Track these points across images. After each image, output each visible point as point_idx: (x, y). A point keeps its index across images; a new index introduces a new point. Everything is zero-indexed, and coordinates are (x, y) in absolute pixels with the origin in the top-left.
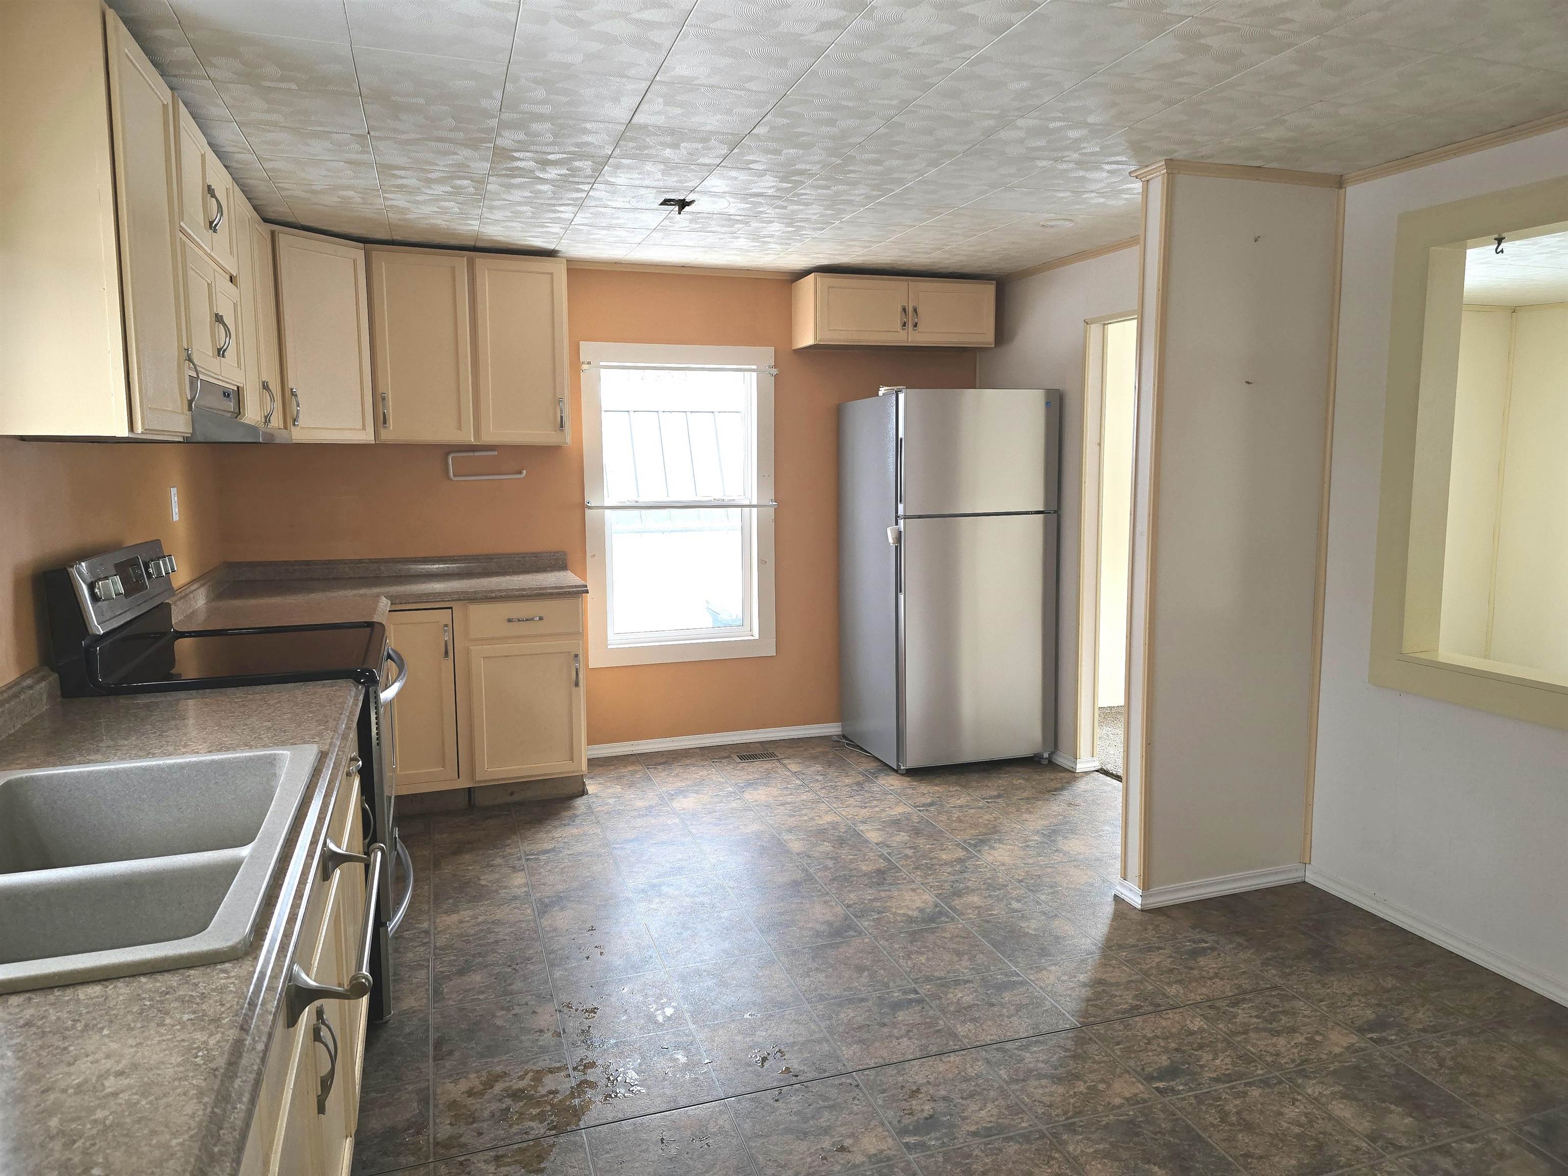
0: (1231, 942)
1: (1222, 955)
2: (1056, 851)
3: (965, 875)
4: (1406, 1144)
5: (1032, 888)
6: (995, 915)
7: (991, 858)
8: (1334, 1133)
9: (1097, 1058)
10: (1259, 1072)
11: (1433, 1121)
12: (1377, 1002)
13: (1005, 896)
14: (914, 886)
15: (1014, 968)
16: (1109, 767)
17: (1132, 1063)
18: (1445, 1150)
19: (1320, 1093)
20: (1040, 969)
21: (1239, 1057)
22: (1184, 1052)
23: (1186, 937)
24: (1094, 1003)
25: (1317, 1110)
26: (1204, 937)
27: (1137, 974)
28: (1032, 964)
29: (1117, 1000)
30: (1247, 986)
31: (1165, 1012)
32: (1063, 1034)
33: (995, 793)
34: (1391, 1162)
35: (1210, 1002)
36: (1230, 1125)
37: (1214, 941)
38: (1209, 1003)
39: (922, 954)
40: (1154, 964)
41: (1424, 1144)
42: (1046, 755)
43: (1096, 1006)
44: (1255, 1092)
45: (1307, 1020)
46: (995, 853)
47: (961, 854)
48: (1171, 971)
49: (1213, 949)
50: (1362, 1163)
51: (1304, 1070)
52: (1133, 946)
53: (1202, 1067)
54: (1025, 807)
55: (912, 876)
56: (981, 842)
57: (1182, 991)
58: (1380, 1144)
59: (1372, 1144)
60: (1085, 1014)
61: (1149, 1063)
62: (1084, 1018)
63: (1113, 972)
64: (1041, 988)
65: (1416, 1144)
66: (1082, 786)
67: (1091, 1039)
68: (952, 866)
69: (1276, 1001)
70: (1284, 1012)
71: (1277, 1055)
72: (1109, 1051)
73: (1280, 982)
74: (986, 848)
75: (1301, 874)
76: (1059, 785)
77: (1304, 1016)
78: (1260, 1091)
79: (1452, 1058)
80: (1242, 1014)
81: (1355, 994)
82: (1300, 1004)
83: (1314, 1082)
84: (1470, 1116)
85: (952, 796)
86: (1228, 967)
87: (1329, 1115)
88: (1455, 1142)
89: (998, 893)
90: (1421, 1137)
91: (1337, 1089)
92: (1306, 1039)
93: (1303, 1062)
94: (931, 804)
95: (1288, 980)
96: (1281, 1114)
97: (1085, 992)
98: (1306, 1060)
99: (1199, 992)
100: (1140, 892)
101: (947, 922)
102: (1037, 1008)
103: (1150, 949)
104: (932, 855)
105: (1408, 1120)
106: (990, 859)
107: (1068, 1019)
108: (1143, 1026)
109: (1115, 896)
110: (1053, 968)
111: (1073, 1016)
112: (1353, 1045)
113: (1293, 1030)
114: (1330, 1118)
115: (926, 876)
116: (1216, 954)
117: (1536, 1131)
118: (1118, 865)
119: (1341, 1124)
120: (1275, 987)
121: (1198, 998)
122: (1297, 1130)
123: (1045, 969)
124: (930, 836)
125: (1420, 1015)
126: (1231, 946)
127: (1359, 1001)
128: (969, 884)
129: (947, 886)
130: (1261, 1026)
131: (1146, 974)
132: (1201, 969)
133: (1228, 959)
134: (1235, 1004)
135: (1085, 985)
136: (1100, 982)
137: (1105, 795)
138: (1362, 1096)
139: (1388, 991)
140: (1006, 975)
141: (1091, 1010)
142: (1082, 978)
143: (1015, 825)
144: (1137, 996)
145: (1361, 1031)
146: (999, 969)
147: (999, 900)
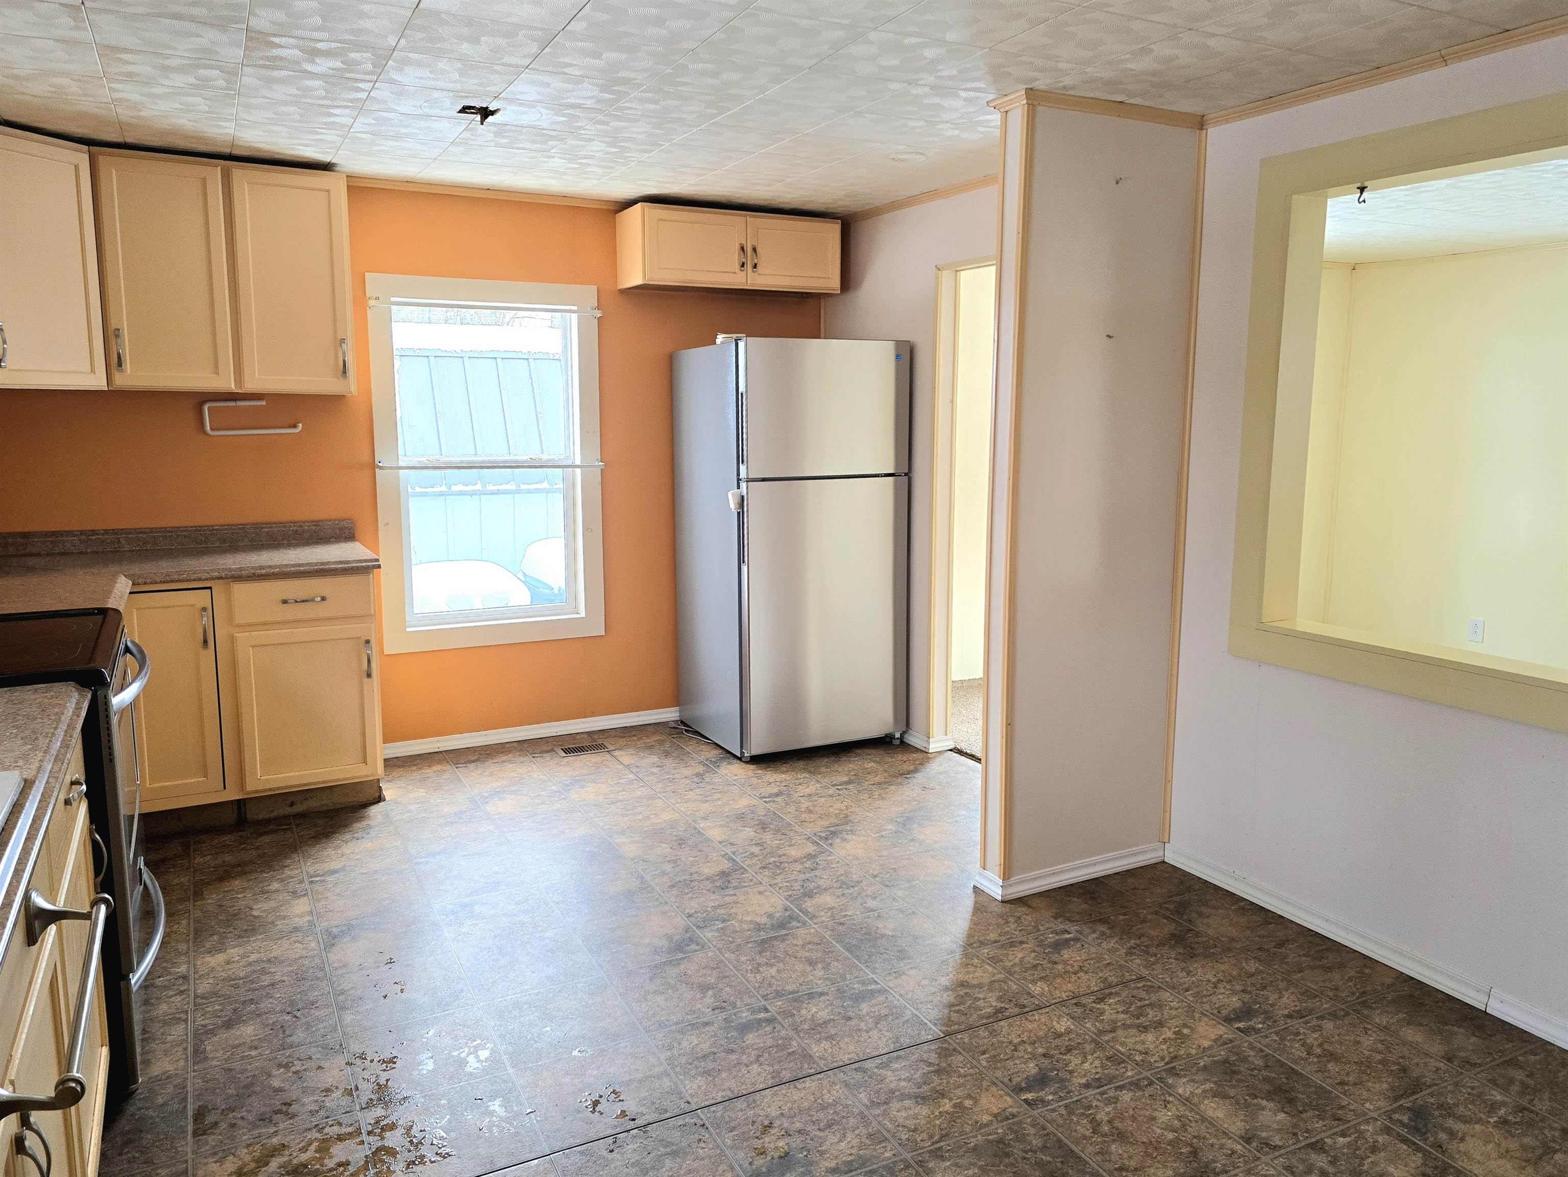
0: (1094, 932)
1: (1086, 946)
2: (912, 840)
3: (817, 873)
4: (1280, 1143)
5: (888, 883)
6: (850, 916)
7: (844, 851)
8: (1208, 1136)
9: (962, 1071)
10: (1130, 1074)
11: (1304, 1116)
12: (1242, 988)
13: (860, 894)
14: (761, 888)
15: (871, 975)
16: (963, 746)
17: (999, 1074)
18: (1318, 1147)
19: (1191, 1093)
20: (899, 974)
21: (1108, 1058)
22: (1052, 1057)
23: (1048, 928)
24: (957, 1008)
25: (1190, 1112)
26: (1067, 927)
27: (1001, 973)
28: (891, 969)
29: (981, 1003)
30: (1113, 978)
31: (1030, 1014)
32: (925, 1047)
33: (845, 779)
34: (1267, 1164)
35: (1076, 1000)
36: (1103, 1136)
37: (1077, 931)
38: (1074, 1001)
39: (772, 965)
40: (1017, 961)
41: (1298, 1141)
42: (898, 735)
43: (958, 1011)
44: (1126, 1096)
45: (1174, 1012)
46: (848, 846)
47: (811, 848)
48: (1035, 967)
49: (1076, 940)
50: (1238, 1167)
51: (1174, 1068)
52: (995, 942)
53: (1071, 1072)
54: (877, 793)
55: (759, 877)
56: (832, 834)
57: (1047, 989)
58: (1254, 1144)
59: (1248, 1147)
60: (949, 1022)
61: (1016, 1073)
62: (948, 1026)
63: (975, 972)
64: (901, 995)
65: (1290, 1142)
66: (934, 767)
67: (954, 1050)
68: (802, 863)
69: (1143, 994)
70: (1151, 1005)
71: (1146, 1053)
72: (974, 1062)
73: (1145, 972)
74: (838, 840)
75: (1161, 854)
76: (912, 768)
77: (1171, 1009)
78: (1131, 1094)
79: (1320, 1045)
80: (1110, 1010)
81: (1220, 981)
82: (1165, 995)
83: (1185, 1080)
84: (1342, 1107)
85: (800, 784)
86: (1092, 959)
87: (1202, 1116)
88: (1327, 1137)
89: (851, 890)
90: (1295, 1134)
91: (1208, 1086)
92: (1174, 1033)
93: (1175, 1058)
94: (777, 795)
95: (1153, 970)
96: (1153, 1118)
97: (948, 997)
98: (1176, 1057)
99: (1065, 988)
100: (1000, 882)
101: (798, 927)
102: (897, 1018)
103: (1012, 944)
104: (780, 852)
105: (1281, 1116)
106: (843, 853)
107: (930, 1029)
108: (1010, 1031)
109: (975, 887)
110: (912, 972)
111: (935, 1024)
112: (1221, 1036)
113: (1160, 1024)
114: (1204, 1119)
115: (774, 876)
116: (1079, 945)
117: (1405, 1119)
118: (977, 853)
119: (1214, 1126)
120: (1141, 978)
121: (1064, 995)
122: (1170, 1136)
123: (904, 973)
124: (777, 831)
125: (1285, 1000)
126: (1094, 936)
127: (1224, 987)
128: (821, 882)
129: (797, 886)
130: (1128, 1022)
131: (1010, 972)
132: (1065, 963)
133: (1093, 950)
134: (1101, 1000)
135: (947, 989)
136: (962, 984)
137: (959, 776)
138: (1232, 1092)
139: (1252, 975)
140: (863, 983)
141: (955, 1017)
142: (944, 981)
143: (868, 814)
144: (1001, 997)
145: (1228, 1020)
146: (857, 977)
147: (854, 899)
